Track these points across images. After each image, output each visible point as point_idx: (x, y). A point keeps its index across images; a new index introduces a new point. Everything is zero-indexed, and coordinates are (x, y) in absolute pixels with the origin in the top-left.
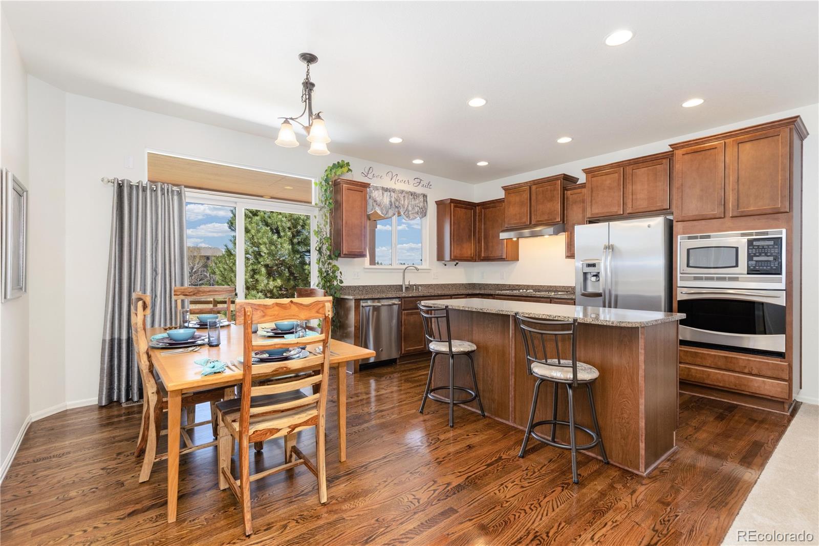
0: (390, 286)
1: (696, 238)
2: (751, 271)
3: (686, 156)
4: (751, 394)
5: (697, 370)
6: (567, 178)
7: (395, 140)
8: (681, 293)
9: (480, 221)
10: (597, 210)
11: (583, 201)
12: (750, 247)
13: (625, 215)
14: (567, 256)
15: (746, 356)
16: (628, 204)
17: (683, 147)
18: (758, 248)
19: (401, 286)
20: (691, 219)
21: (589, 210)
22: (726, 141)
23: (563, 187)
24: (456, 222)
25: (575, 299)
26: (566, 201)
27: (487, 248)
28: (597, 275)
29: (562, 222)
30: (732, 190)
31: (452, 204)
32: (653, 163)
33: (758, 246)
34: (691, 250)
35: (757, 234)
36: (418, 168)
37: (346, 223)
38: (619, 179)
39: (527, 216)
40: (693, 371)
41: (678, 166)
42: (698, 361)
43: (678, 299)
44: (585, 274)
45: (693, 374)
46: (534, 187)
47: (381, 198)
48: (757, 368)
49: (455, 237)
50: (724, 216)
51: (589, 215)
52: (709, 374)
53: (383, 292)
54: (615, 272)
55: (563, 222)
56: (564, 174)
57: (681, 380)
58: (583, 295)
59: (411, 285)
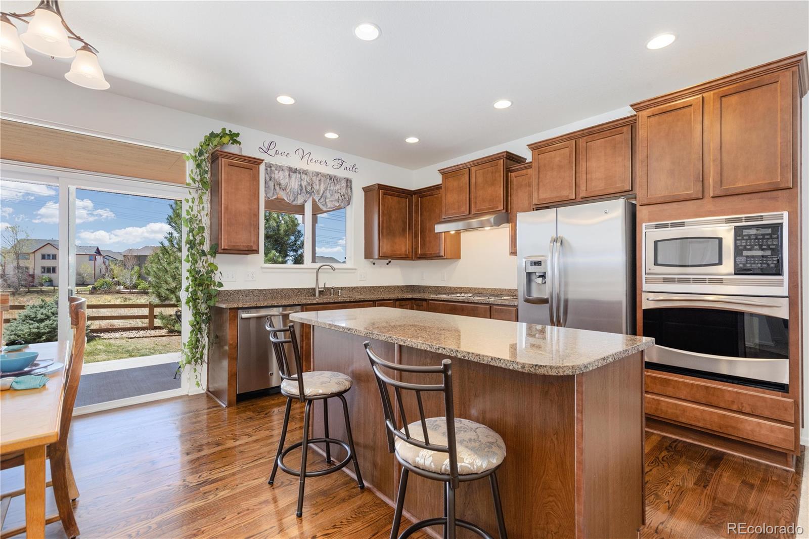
0: (299, 290)
1: (665, 226)
2: (739, 271)
3: (652, 119)
4: (741, 440)
5: (668, 403)
6: (512, 157)
7: (285, 100)
8: (648, 299)
9: (417, 212)
10: (546, 195)
11: (530, 185)
12: (738, 238)
13: (577, 200)
14: (511, 253)
15: (733, 387)
16: (581, 186)
17: (648, 107)
18: (750, 239)
19: (314, 289)
20: (658, 201)
21: (535, 195)
22: (704, 95)
23: (506, 168)
24: (386, 212)
25: (517, 306)
26: (510, 186)
27: (423, 244)
28: (543, 276)
29: (505, 211)
30: (714, 161)
31: (381, 191)
32: (611, 132)
33: (749, 236)
34: (659, 243)
35: (747, 219)
36: (330, 144)
37: (227, 208)
38: (570, 156)
39: (466, 204)
40: (663, 404)
41: (642, 133)
42: (670, 390)
43: (643, 308)
44: (529, 275)
45: (663, 409)
46: (473, 170)
47: (287, 180)
48: (749, 405)
49: (385, 231)
50: (703, 196)
51: (535, 201)
52: (684, 409)
53: (290, 297)
54: (564, 272)
55: (507, 211)
56: (507, 152)
57: (647, 416)
58: (527, 301)
59: (328, 289)
